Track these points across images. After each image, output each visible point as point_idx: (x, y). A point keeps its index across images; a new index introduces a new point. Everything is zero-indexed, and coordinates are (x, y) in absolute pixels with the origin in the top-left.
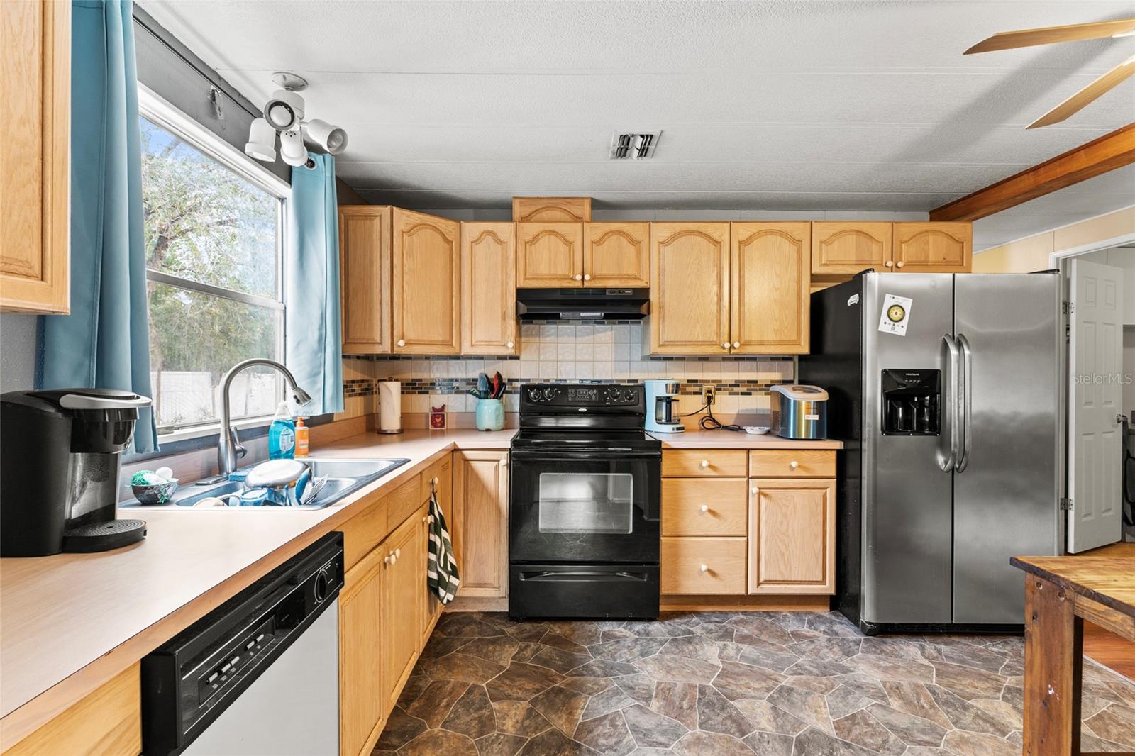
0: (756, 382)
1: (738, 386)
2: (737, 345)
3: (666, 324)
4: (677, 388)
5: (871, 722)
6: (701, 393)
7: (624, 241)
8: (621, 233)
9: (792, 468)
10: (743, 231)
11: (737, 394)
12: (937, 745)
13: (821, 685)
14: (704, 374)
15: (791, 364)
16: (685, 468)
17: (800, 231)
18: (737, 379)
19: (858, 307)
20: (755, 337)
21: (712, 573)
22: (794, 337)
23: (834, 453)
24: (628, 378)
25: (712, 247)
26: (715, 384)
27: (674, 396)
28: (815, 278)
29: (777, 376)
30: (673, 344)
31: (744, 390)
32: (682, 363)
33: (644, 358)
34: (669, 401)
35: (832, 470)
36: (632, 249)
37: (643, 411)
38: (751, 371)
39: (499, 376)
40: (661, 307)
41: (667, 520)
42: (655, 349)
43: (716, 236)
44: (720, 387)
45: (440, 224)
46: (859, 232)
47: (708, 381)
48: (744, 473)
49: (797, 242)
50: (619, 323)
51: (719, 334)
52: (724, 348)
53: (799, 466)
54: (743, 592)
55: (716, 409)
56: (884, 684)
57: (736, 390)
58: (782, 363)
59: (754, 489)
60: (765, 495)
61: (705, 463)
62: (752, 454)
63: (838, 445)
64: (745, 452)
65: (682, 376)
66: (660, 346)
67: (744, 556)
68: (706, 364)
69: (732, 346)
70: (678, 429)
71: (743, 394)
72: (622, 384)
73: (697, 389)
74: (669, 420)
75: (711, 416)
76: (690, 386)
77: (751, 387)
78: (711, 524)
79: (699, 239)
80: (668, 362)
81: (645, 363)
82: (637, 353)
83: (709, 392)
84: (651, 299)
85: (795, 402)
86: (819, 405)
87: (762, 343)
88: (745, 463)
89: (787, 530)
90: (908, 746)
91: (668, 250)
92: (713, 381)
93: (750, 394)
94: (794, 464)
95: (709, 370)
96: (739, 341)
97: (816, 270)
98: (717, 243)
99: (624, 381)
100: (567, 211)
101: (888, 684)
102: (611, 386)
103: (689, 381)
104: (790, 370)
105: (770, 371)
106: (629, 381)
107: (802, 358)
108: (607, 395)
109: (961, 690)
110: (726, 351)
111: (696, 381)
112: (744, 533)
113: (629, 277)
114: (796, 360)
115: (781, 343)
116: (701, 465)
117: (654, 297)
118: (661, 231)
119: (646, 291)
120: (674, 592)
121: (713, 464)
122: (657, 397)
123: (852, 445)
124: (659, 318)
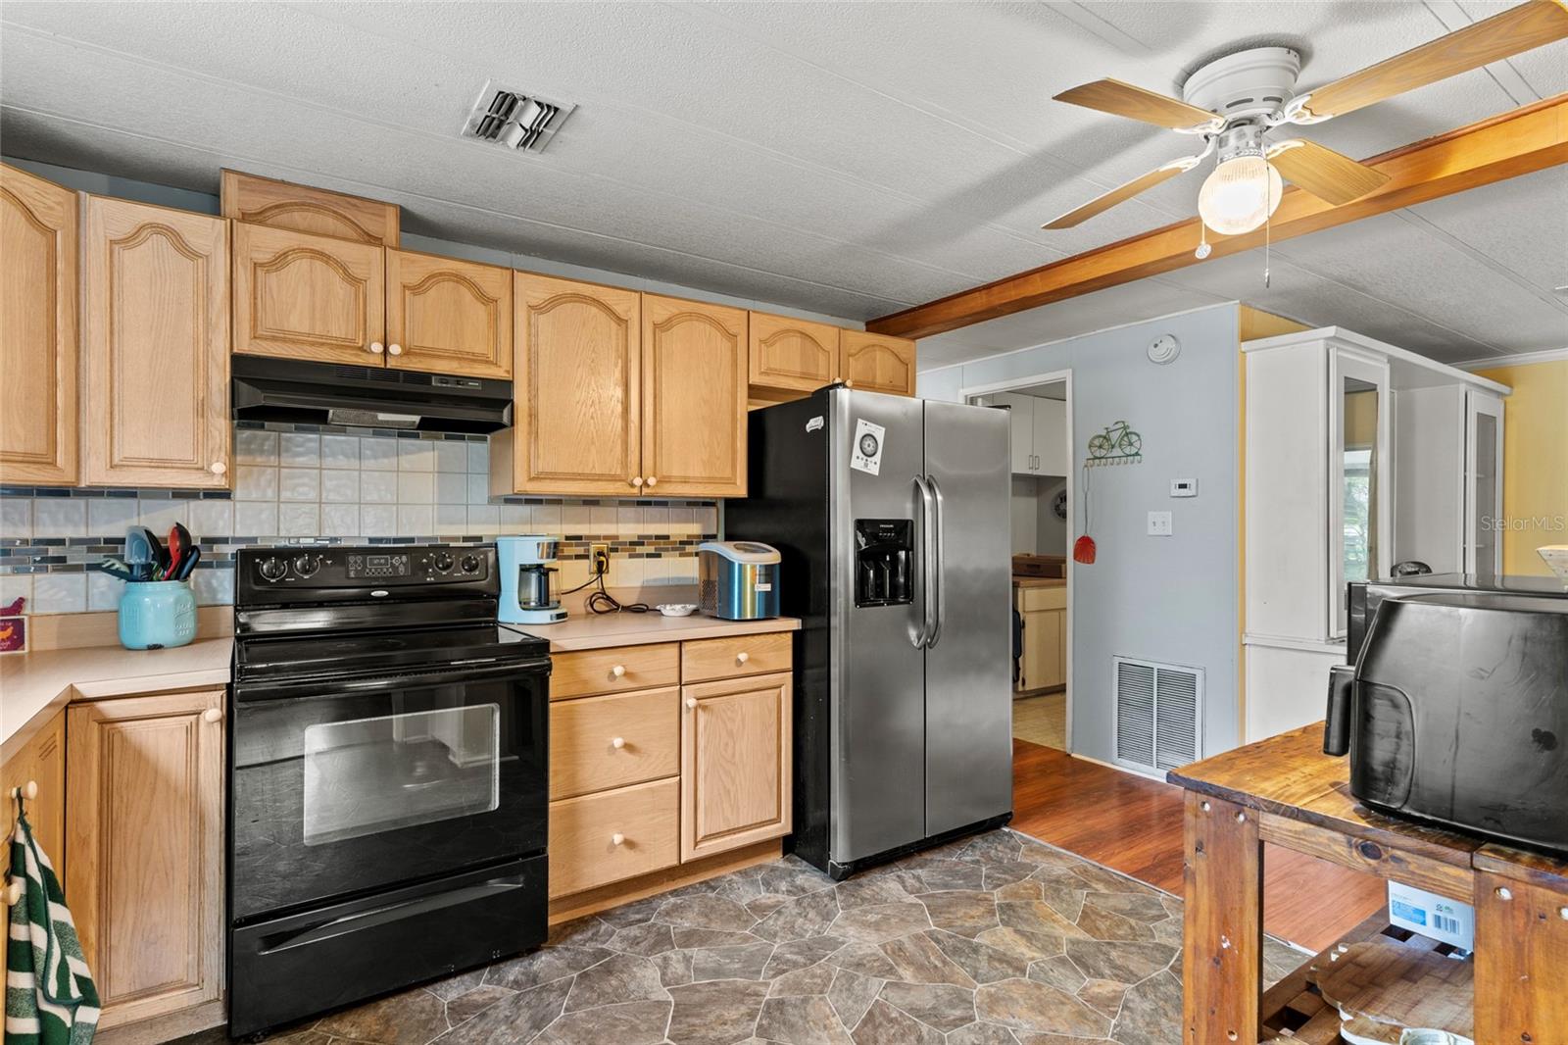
0: (667, 537)
1: (642, 544)
2: (652, 481)
3: (541, 443)
4: (555, 550)
5: (893, 1015)
6: (586, 557)
7: (467, 296)
8: (459, 279)
9: (739, 663)
10: (660, 309)
11: (640, 556)
12: (972, 1019)
13: (816, 980)
14: (592, 525)
15: (713, 510)
16: (585, 682)
17: (734, 320)
18: (641, 533)
19: (823, 434)
20: (676, 471)
21: (629, 844)
22: (728, 473)
23: (790, 635)
24: (465, 534)
25: (614, 325)
26: (609, 542)
27: (548, 563)
28: (754, 391)
29: (695, 529)
30: (553, 477)
31: (651, 549)
32: (556, 509)
33: (492, 500)
34: (543, 572)
35: (786, 660)
36: (480, 312)
37: (494, 591)
38: (660, 521)
39: (181, 532)
40: (533, 416)
41: (555, 771)
42: (523, 485)
43: (619, 309)
44: (616, 546)
45: (16, 184)
46: (804, 335)
47: (597, 538)
48: (676, 679)
49: (732, 337)
50: (447, 438)
51: (625, 464)
52: (632, 485)
53: (750, 660)
54: (675, 862)
55: (610, 581)
56: (883, 947)
57: (639, 550)
58: (704, 510)
59: (691, 702)
60: (705, 708)
61: (618, 670)
62: (686, 647)
63: (795, 624)
64: (674, 649)
65: (558, 530)
66: (531, 479)
67: (676, 806)
68: (594, 509)
69: (645, 484)
70: (559, 616)
71: (649, 556)
72: (452, 544)
73: (581, 550)
74: (544, 602)
75: (603, 592)
76: (571, 545)
77: (661, 545)
78: (631, 767)
79: (594, 310)
80: (534, 507)
81: (494, 509)
82: (480, 490)
83: (601, 554)
84: (515, 400)
85: (740, 565)
86: (769, 570)
87: (685, 481)
88: (677, 664)
89: (734, 755)
90: (946, 1035)
91: (543, 320)
92: (606, 538)
93: (659, 556)
94: (743, 657)
95: (599, 521)
96: (654, 476)
97: (756, 379)
98: (621, 321)
99: (455, 539)
100: (349, 219)
101: (888, 947)
102: (432, 548)
103: (567, 538)
104: (714, 521)
105: (687, 521)
106: (466, 539)
107: (731, 503)
108: (429, 565)
109: (961, 926)
110: (636, 491)
111: (579, 538)
112: (676, 771)
113: (475, 359)
114: (721, 506)
115: (711, 481)
116: (612, 673)
117: (520, 396)
118: (533, 289)
119: (508, 385)
120: (569, 891)
121: (630, 670)
122: (521, 565)
123: (813, 622)
124: (529, 433)
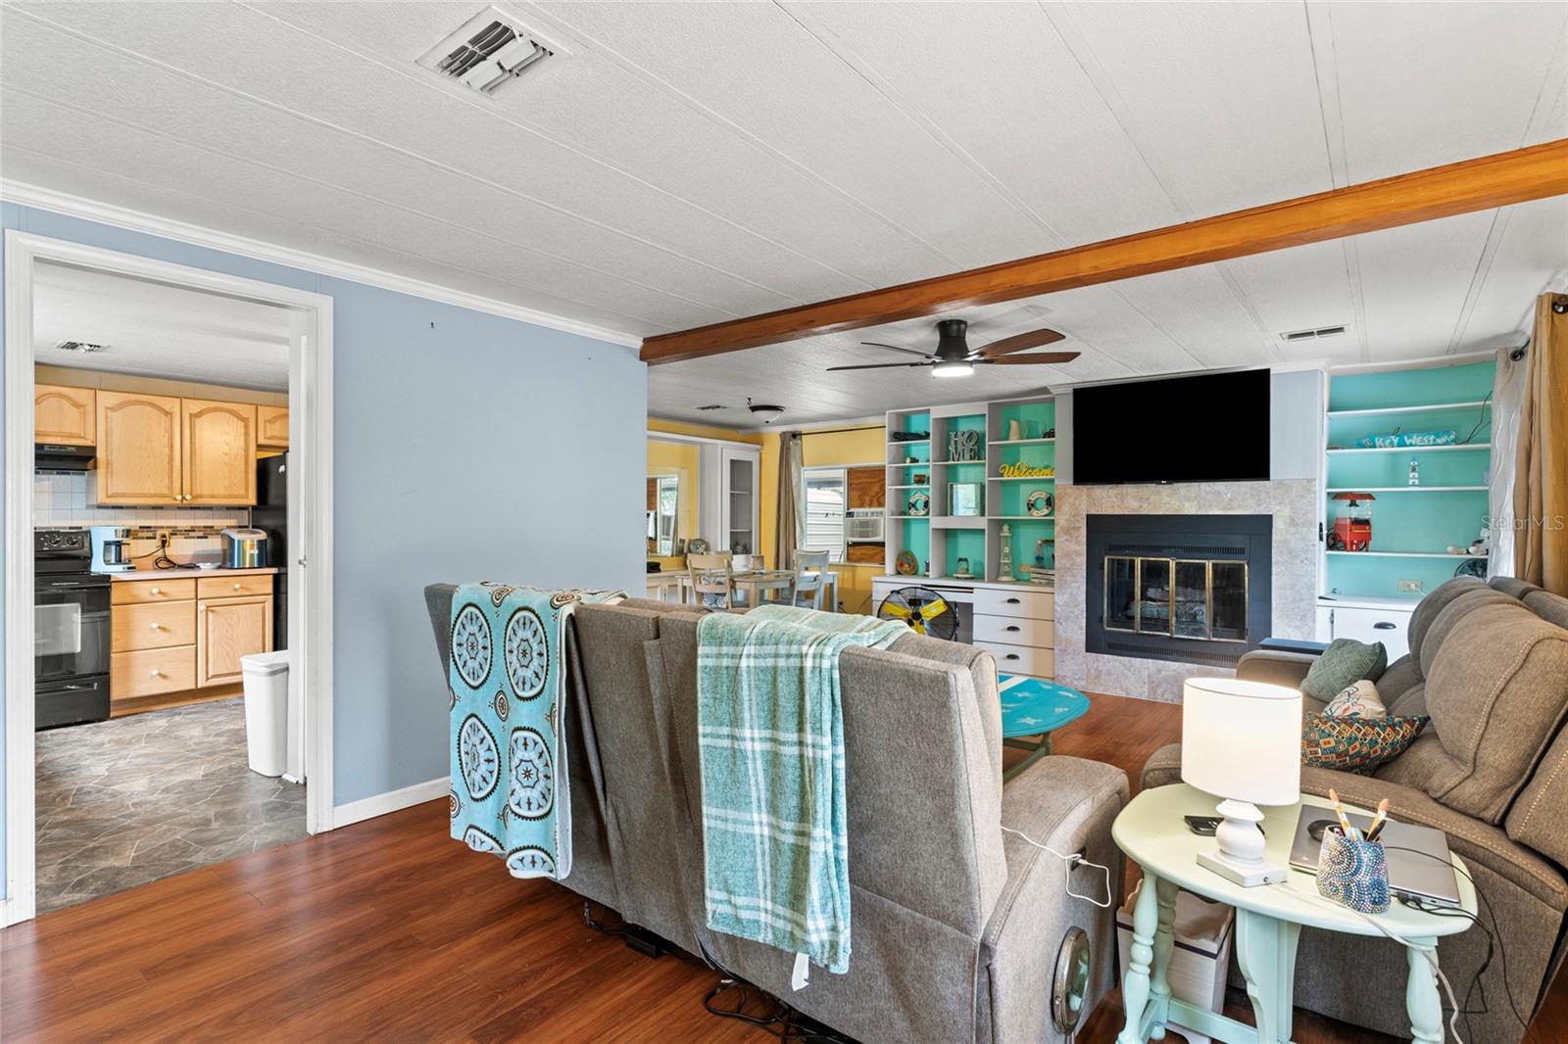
0: (213, 527)
1: (194, 531)
2: (188, 497)
3: (114, 479)
4: (128, 533)
6: (154, 538)
7: (66, 404)
8: (62, 396)
9: (236, 590)
10: (193, 406)
11: (193, 537)
14: (158, 521)
15: (246, 512)
16: (135, 596)
17: (247, 411)
18: (193, 525)
20: (206, 491)
21: (164, 676)
22: (243, 492)
23: (271, 577)
24: (70, 525)
25: (163, 416)
26: (170, 530)
27: (125, 540)
28: (260, 447)
29: (233, 522)
30: (123, 495)
31: (201, 534)
32: (134, 511)
33: (89, 507)
34: (119, 544)
35: (270, 588)
36: (75, 411)
37: (89, 555)
38: (207, 518)
40: (108, 464)
41: (117, 639)
42: (102, 499)
43: (167, 408)
44: (175, 532)
47: (162, 527)
48: (193, 596)
49: (245, 420)
50: (58, 473)
51: (171, 487)
52: (176, 500)
53: (242, 588)
54: (193, 687)
55: (170, 552)
57: (192, 534)
58: (237, 512)
59: (202, 607)
60: (213, 611)
61: (155, 591)
62: (199, 581)
63: (274, 570)
64: (193, 582)
65: (133, 522)
66: (108, 497)
67: (193, 658)
68: (159, 512)
69: (183, 498)
70: (129, 568)
71: (198, 537)
72: (62, 531)
73: (150, 534)
74: (119, 561)
75: (165, 557)
76: (143, 531)
77: (208, 532)
78: (164, 639)
79: (149, 408)
80: (117, 511)
81: (90, 512)
82: (80, 502)
83: (164, 536)
84: (98, 456)
85: (239, 541)
86: (260, 542)
87: (213, 497)
88: (193, 588)
89: (232, 636)
91: (115, 416)
92: (167, 527)
93: (206, 537)
94: (237, 586)
95: (163, 518)
96: (191, 494)
97: (262, 441)
98: (168, 414)
99: (65, 528)
102: (47, 533)
103: (141, 527)
104: (245, 518)
105: (226, 518)
106: (70, 528)
107: (254, 508)
108: (45, 541)
110: (178, 502)
111: (150, 527)
112: (194, 642)
113: (71, 436)
114: (250, 509)
115: (231, 497)
116: (151, 592)
117: (100, 454)
118: (107, 399)
119: (93, 449)
120: (125, 697)
121: (162, 591)
122: (105, 541)
123: (283, 570)
124: (107, 473)
